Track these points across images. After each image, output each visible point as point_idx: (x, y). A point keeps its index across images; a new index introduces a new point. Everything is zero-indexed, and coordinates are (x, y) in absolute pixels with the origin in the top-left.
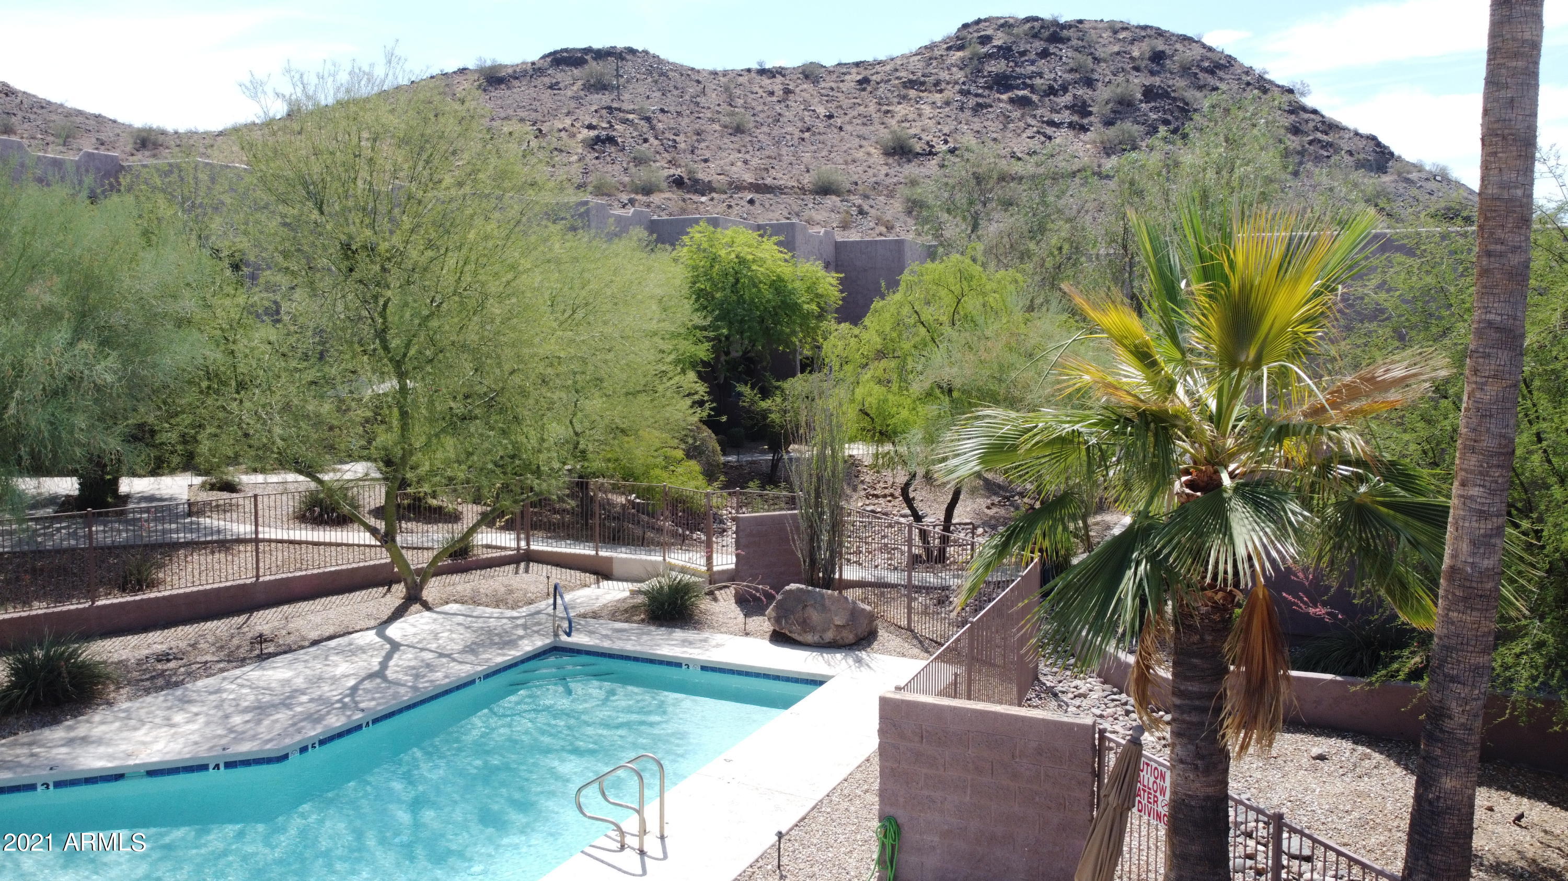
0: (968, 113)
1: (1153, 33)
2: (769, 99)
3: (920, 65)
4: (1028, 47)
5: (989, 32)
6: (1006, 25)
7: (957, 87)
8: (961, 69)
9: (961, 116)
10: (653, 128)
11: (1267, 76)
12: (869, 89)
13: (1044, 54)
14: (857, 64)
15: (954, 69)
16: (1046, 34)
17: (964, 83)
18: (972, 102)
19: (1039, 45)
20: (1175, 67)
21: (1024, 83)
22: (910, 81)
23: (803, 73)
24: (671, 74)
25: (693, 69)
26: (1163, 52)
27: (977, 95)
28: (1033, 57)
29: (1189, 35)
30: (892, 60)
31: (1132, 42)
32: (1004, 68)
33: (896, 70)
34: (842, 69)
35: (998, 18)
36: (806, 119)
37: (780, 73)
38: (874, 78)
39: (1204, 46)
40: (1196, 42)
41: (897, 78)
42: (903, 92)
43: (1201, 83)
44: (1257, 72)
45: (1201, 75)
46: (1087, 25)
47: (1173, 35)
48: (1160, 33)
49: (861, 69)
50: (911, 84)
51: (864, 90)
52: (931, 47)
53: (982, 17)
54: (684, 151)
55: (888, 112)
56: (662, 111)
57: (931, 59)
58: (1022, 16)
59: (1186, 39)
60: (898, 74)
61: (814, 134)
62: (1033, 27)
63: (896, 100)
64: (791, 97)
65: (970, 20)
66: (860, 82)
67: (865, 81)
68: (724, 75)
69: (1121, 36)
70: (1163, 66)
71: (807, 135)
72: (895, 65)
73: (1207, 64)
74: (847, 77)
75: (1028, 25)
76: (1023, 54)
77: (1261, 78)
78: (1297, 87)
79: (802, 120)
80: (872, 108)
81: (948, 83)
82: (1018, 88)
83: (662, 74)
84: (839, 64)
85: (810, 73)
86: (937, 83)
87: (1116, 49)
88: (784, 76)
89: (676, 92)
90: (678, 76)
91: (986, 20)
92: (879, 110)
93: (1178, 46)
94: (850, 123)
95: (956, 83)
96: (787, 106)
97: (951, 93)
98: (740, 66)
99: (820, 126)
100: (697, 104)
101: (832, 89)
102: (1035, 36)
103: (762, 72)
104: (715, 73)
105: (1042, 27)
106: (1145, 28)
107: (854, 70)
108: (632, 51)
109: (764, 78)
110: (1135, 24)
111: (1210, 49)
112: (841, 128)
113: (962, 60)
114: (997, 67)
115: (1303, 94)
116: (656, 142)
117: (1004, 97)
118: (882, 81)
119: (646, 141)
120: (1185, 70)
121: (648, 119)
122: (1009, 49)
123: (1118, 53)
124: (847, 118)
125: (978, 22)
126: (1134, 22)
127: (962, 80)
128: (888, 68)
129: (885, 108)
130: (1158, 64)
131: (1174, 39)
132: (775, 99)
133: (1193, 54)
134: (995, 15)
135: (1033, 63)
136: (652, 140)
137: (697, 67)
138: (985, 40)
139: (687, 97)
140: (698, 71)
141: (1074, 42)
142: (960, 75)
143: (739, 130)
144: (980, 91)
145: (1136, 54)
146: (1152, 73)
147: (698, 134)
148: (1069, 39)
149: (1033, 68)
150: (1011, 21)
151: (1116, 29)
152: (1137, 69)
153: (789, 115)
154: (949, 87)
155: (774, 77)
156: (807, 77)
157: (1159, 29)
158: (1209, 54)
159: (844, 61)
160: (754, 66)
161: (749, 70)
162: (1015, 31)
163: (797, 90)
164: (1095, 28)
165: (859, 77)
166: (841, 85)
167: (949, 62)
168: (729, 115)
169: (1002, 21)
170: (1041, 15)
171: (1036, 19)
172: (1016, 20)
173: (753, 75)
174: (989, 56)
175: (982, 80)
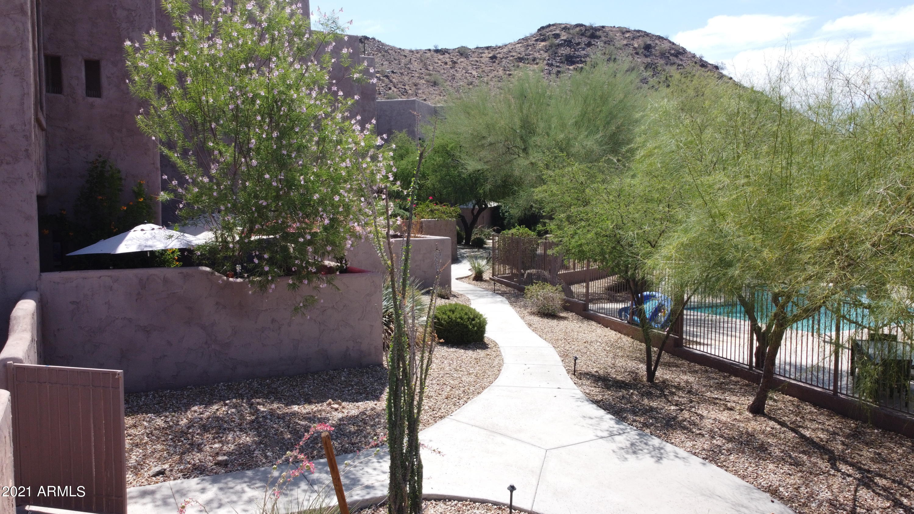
0: (553, 76)
1: (643, 34)
2: (446, 66)
3: (523, 49)
4: (580, 40)
5: (558, 32)
6: (566, 28)
7: (545, 62)
8: (546, 52)
9: (550, 77)
10: (391, 81)
11: (704, 59)
12: (497, 62)
13: (589, 45)
14: (487, 48)
15: (542, 52)
16: (588, 34)
17: (548, 60)
18: (555, 70)
19: (585, 40)
20: (657, 53)
21: (581, 60)
22: (519, 58)
23: (459, 52)
24: (390, 52)
25: (400, 49)
26: (650, 45)
27: (557, 66)
28: (583, 46)
29: (662, 35)
30: (506, 46)
31: (633, 39)
32: (569, 52)
33: (510, 52)
34: (480, 51)
35: (560, 24)
36: (469, 78)
37: (447, 52)
38: (498, 55)
39: (670, 42)
40: (666, 39)
41: (512, 56)
42: (516, 64)
43: (672, 62)
44: (698, 56)
45: (671, 58)
46: (607, 29)
47: (653, 35)
48: (647, 34)
49: (490, 51)
50: (520, 59)
51: (494, 62)
52: (526, 39)
53: (551, 23)
54: (412, 95)
55: (510, 75)
56: (393, 72)
57: (528, 46)
58: (574, 23)
59: (660, 38)
60: (511, 54)
61: (474, 86)
62: (581, 30)
63: (513, 68)
64: (457, 65)
65: (544, 25)
66: (491, 58)
67: (494, 58)
68: (417, 53)
69: (627, 35)
70: (651, 52)
71: (471, 86)
72: (509, 49)
73: (673, 52)
74: (483, 55)
75: (578, 29)
76: (578, 44)
77: (701, 60)
78: (719, 65)
79: (466, 78)
80: (501, 72)
81: (540, 59)
82: (578, 63)
83: (386, 51)
84: (477, 48)
85: (463, 52)
86: (534, 60)
87: (625, 42)
88: (449, 54)
89: (396, 62)
90: (394, 53)
91: (553, 25)
92: (505, 74)
93: (657, 42)
94: (491, 80)
95: (545, 59)
96: (456, 71)
97: (543, 65)
98: (424, 48)
99: (476, 82)
100: (409, 68)
101: (477, 61)
102: (582, 35)
103: (437, 51)
104: (411, 51)
105: (586, 30)
106: (639, 31)
107: (486, 51)
108: (366, 38)
109: (438, 54)
110: (633, 29)
111: (673, 44)
112: (487, 83)
113: (546, 46)
114: (565, 51)
115: (722, 69)
116: (395, 90)
117: (571, 67)
118: (503, 57)
119: (390, 89)
120: (662, 55)
121: (387, 77)
122: (570, 41)
123: (626, 45)
124: (489, 78)
125: (549, 26)
126: (632, 28)
127: (547, 58)
128: (505, 50)
129: (508, 72)
130: (648, 51)
131: (654, 37)
132: (448, 66)
133: (665, 46)
134: (558, 22)
135: (584, 49)
136: (393, 88)
137: (402, 48)
138: (557, 36)
139: (402, 65)
140: (403, 50)
141: (603, 38)
142: (546, 55)
143: (435, 84)
144: (558, 64)
145: (636, 45)
146: (646, 56)
147: (415, 85)
148: (600, 37)
149: (584, 52)
150: (568, 26)
151: (624, 31)
152: (637, 53)
153: (458, 75)
154: (541, 61)
155: (444, 54)
156: (461, 54)
157: (645, 32)
158: (673, 46)
159: (480, 46)
160: (432, 48)
161: (430, 50)
162: (571, 31)
163: (459, 61)
164: (612, 31)
165: (490, 55)
166: (481, 59)
167: (537, 48)
168: (427, 75)
169: (563, 26)
170: (584, 23)
171: (581, 25)
172: (571, 26)
173: (432, 53)
174: (559, 45)
175: (558, 58)
